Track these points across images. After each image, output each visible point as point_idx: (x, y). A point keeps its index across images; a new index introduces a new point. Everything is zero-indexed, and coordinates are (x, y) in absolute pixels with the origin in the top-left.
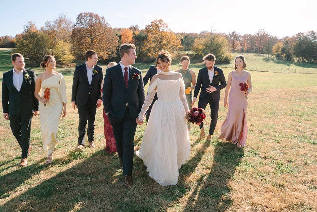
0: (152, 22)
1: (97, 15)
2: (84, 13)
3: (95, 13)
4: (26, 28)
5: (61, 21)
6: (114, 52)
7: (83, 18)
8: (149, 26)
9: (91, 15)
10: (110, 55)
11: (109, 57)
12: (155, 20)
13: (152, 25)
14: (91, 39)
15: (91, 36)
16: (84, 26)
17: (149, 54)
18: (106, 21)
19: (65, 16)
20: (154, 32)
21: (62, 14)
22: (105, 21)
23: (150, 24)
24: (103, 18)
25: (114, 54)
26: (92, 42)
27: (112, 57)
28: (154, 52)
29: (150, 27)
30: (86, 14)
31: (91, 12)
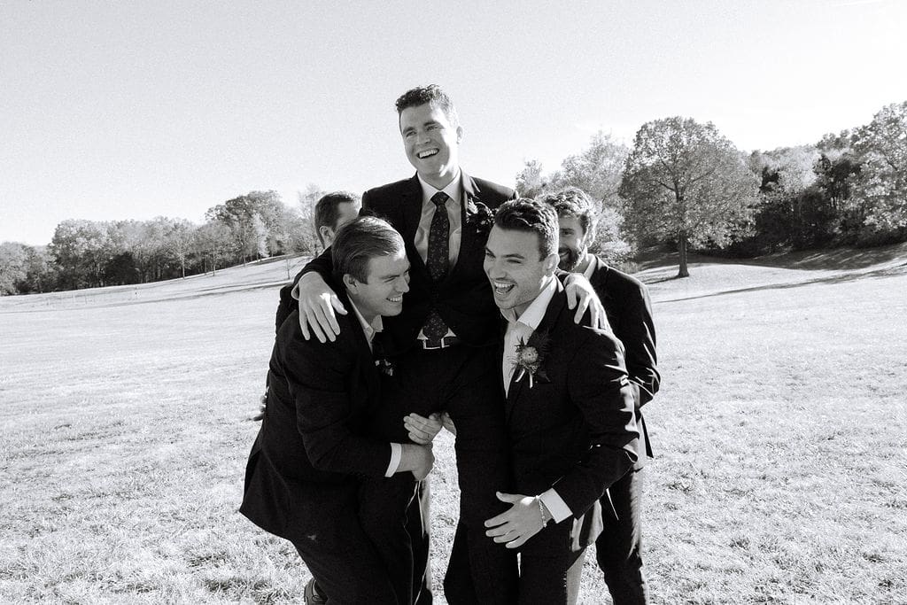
0: (878, 115)
1: (691, 121)
2: (653, 121)
3: (685, 117)
4: (520, 180)
5: (599, 152)
6: (746, 223)
7: (651, 135)
8: (865, 127)
9: (674, 124)
10: (734, 231)
11: (733, 237)
12: (888, 106)
13: (874, 124)
14: (676, 190)
15: (676, 183)
16: (656, 157)
17: (870, 220)
18: (720, 135)
19: (606, 138)
20: (886, 145)
21: (601, 132)
22: (715, 134)
23: (868, 123)
24: (710, 127)
25: (748, 229)
26: (679, 199)
27: (742, 237)
28: (891, 211)
29: (869, 132)
30: (661, 125)
31: (672, 116)
